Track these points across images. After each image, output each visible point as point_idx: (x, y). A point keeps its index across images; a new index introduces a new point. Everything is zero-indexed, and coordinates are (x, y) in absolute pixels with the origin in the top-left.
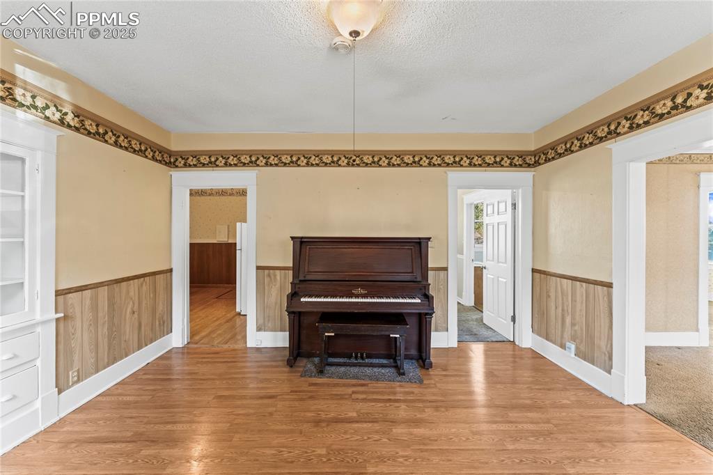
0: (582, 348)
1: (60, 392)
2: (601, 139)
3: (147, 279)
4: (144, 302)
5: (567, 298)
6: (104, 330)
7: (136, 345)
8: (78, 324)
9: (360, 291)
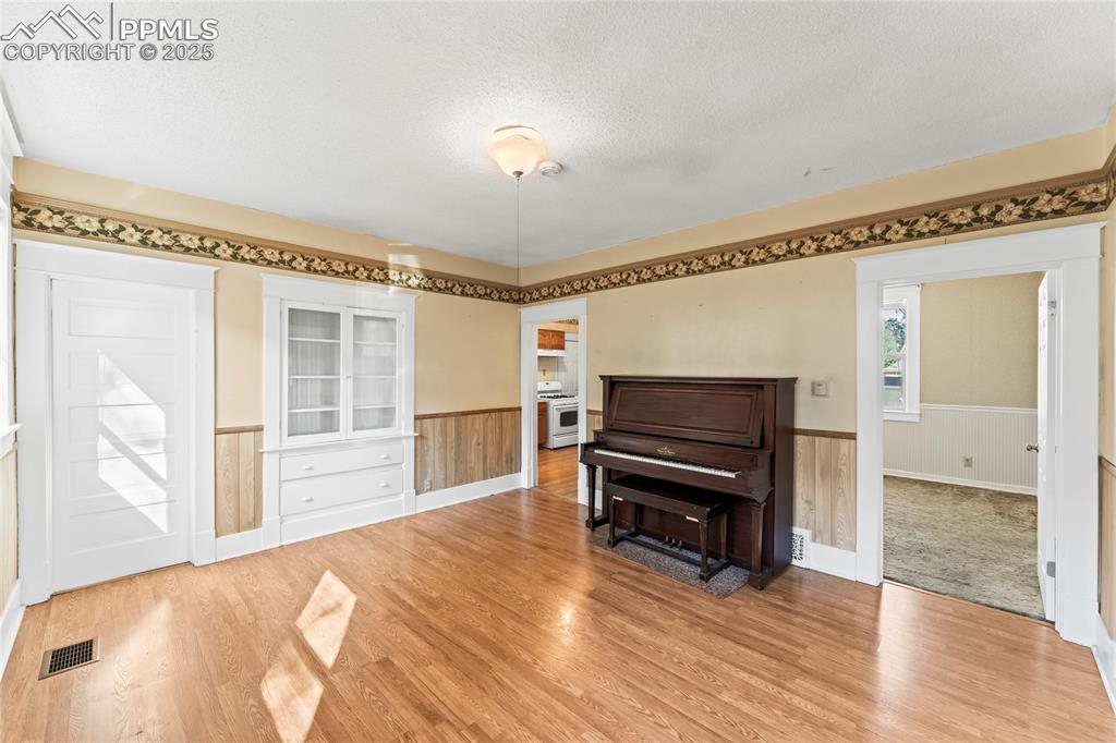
1: (417, 493)
3: (493, 415)
4: (490, 437)
6: (451, 454)
7: (481, 474)
8: (431, 443)
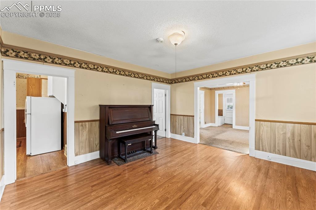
0: (186, 133)
2: (191, 80)
5: (182, 122)
9: (135, 126)
